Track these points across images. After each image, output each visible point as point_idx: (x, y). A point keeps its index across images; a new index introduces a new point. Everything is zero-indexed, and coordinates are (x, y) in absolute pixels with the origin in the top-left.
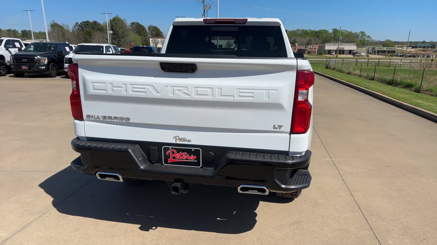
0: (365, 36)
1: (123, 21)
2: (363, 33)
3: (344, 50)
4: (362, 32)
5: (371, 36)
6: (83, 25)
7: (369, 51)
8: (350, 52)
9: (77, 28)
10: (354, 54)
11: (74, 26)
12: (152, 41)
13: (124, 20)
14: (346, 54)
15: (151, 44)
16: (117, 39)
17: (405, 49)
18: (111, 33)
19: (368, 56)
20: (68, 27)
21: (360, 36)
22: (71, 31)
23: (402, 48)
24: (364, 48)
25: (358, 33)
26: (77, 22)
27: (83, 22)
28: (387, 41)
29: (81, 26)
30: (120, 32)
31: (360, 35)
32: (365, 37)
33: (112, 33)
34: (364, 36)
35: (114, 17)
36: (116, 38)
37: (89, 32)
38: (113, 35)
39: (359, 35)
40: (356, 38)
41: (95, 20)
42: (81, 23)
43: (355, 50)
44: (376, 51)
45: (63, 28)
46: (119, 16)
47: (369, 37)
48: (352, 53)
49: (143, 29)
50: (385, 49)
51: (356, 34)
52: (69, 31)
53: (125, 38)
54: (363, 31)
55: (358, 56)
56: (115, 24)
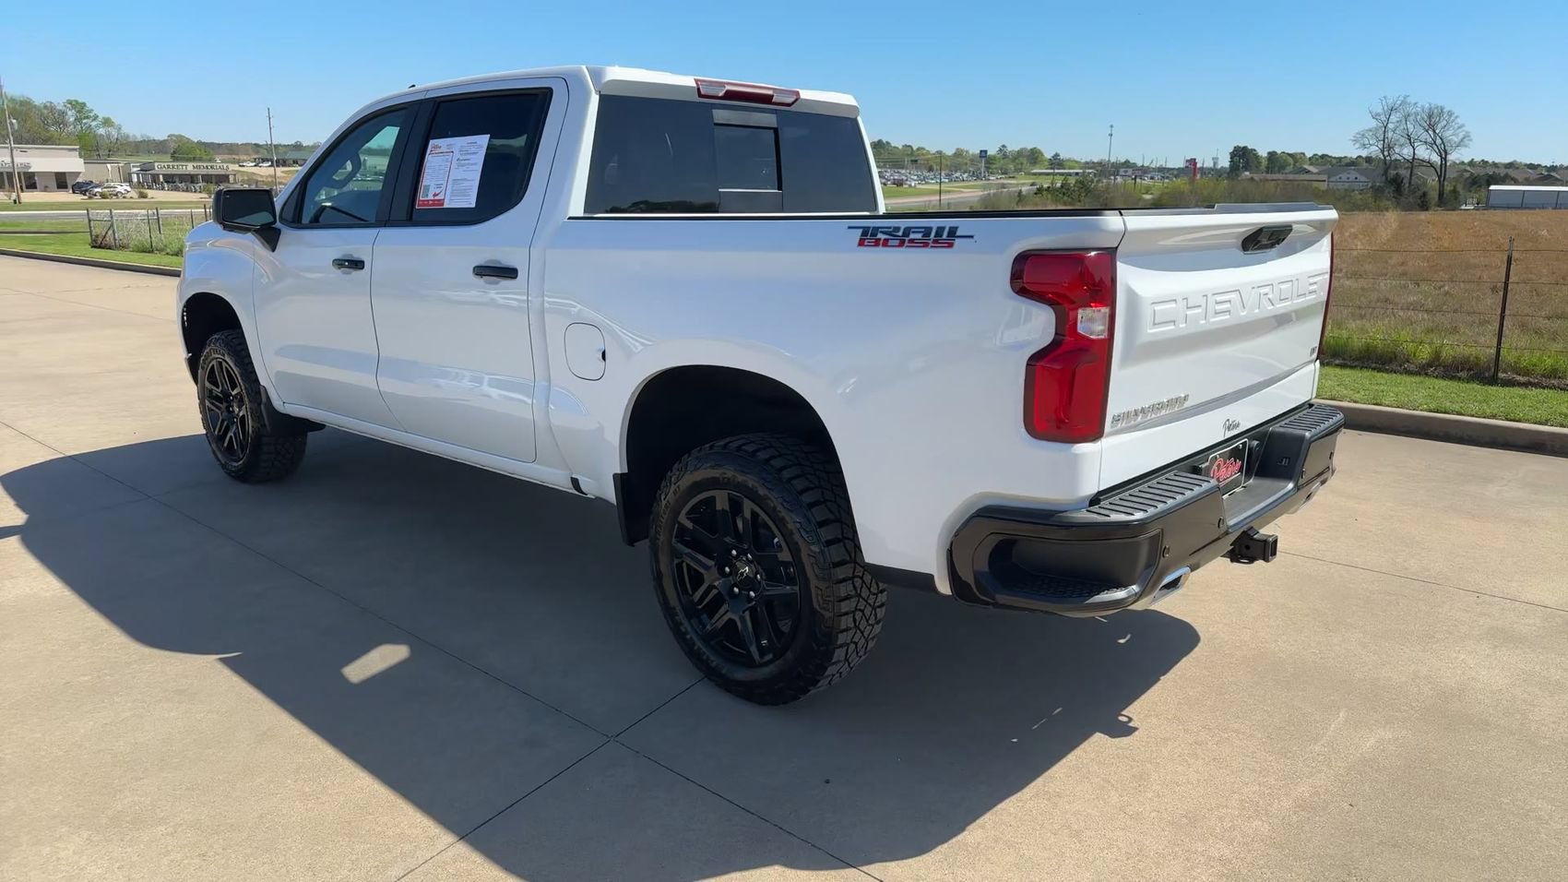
0: (94, 120)
2: (79, 107)
3: (33, 174)
4: (76, 101)
5: (116, 121)
7: (130, 174)
8: (61, 181)
10: (81, 188)
14: (46, 189)
17: (250, 168)
19: (143, 196)
21: (72, 119)
23: (240, 166)
24: (109, 165)
25: (60, 107)
28: (174, 138)
31: (70, 113)
32: (94, 124)
34: (88, 117)
39: (63, 114)
40: (57, 123)
43: (79, 173)
44: (161, 176)
47: (107, 122)
48: (69, 186)
50: (190, 168)
51: (50, 108)
54: (80, 101)
55: (103, 196)
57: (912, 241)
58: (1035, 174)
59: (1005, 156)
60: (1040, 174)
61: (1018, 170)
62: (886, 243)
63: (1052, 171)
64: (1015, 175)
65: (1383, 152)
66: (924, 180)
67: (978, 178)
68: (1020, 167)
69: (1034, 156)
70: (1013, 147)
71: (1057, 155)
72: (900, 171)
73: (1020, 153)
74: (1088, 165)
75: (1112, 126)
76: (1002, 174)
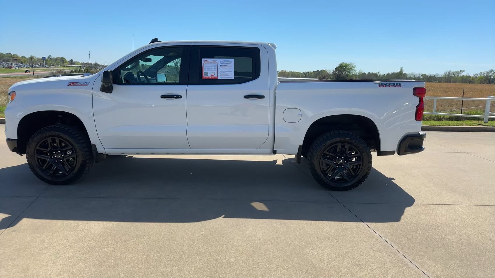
57: (391, 86)
58: (64, 66)
59: (51, 59)
60: (67, 66)
61: (58, 65)
62: (385, 86)
63: (71, 65)
64: (57, 66)
65: (175, 64)
66: (20, 66)
67: (43, 67)
68: (58, 63)
69: (63, 60)
70: (54, 56)
71: (72, 60)
72: (8, 63)
73: (57, 59)
74: (83, 64)
75: (89, 52)
76: (53, 66)
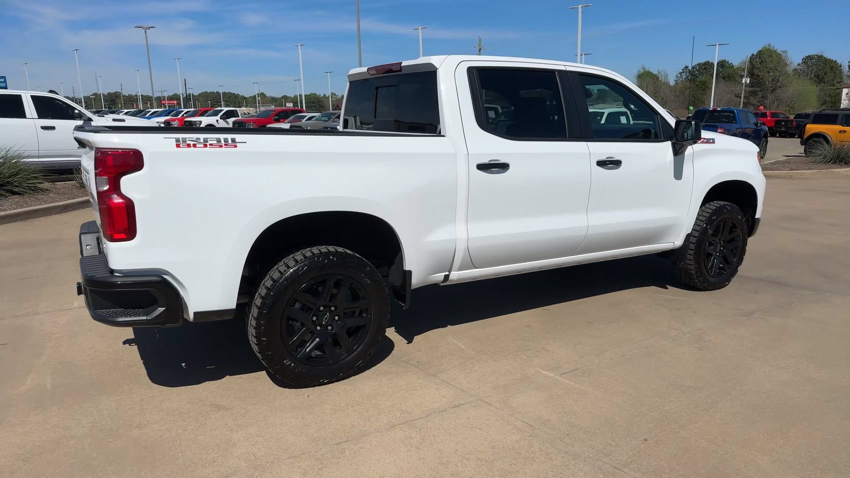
1: (781, 55)
6: (698, 71)
9: (684, 77)
11: (681, 73)
12: (847, 94)
13: (782, 53)
15: (842, 101)
16: (760, 94)
18: (746, 82)
20: (666, 76)
22: (672, 83)
26: (687, 65)
27: (698, 65)
29: (694, 72)
30: (768, 79)
33: (748, 82)
35: (760, 49)
36: (759, 91)
37: (705, 84)
38: (752, 87)
41: (724, 59)
42: (693, 68)
45: (658, 78)
46: (772, 45)
49: (832, 69)
52: (669, 84)
53: (779, 91)
56: (761, 62)
